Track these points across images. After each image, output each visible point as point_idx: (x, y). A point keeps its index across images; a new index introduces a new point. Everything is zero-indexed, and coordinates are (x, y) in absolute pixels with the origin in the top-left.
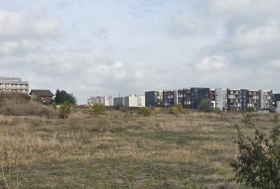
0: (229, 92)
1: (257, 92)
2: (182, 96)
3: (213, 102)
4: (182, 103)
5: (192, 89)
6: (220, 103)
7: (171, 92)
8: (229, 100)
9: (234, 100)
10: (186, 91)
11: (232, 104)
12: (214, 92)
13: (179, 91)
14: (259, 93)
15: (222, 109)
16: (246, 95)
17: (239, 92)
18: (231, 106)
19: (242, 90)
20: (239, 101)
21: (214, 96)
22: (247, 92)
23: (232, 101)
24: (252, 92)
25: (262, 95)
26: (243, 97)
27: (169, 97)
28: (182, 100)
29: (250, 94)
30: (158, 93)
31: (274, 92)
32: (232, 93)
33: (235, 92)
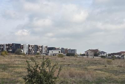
0: (29, 46)
2: (7, 47)
3: (22, 50)
4: (8, 50)
5: (13, 44)
6: (25, 51)
7: (2, 45)
8: (29, 49)
10: (10, 45)
11: (30, 51)
12: (23, 45)
13: (6, 45)
14: (42, 47)
15: (26, 53)
16: (36, 47)
17: (34, 46)
18: (30, 52)
20: (34, 50)
21: (23, 47)
22: (37, 46)
23: (30, 50)
24: (39, 46)
26: (35, 48)
27: (1, 47)
28: (8, 49)
29: (38, 47)
31: (48, 47)
32: (31, 46)
33: (32, 46)
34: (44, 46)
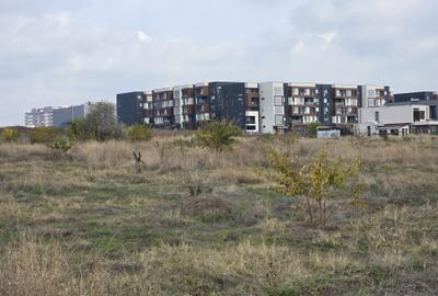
0: (288, 90)
1: (354, 91)
2: (190, 102)
3: (254, 114)
4: (192, 116)
5: (213, 85)
6: (269, 117)
7: (167, 92)
8: (289, 109)
9: (302, 108)
10: (199, 89)
11: (297, 117)
12: (257, 90)
13: (186, 92)
14: (358, 93)
16: (328, 98)
17: (312, 90)
18: (294, 122)
19: (321, 87)
20: (313, 109)
21: (256, 100)
22: (332, 90)
23: (296, 112)
24: (343, 91)
25: (366, 96)
26: (321, 101)
27: (164, 106)
28: (192, 111)
29: (338, 94)
30: (144, 96)
32: (296, 92)
33: (302, 90)
34: (369, 88)
